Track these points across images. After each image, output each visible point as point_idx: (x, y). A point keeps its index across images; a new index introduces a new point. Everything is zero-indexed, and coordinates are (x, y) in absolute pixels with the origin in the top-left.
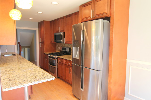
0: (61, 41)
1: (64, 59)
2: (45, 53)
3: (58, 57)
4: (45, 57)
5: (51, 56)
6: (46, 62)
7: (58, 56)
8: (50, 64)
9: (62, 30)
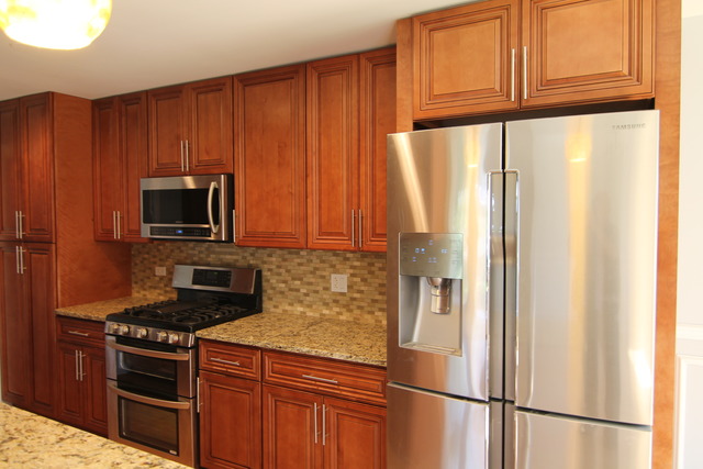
0: (210, 229)
1: (257, 348)
2: (61, 311)
3: (197, 339)
4: (60, 341)
5: (142, 332)
6: (80, 374)
7: (199, 333)
8: (119, 387)
9: (204, 157)
